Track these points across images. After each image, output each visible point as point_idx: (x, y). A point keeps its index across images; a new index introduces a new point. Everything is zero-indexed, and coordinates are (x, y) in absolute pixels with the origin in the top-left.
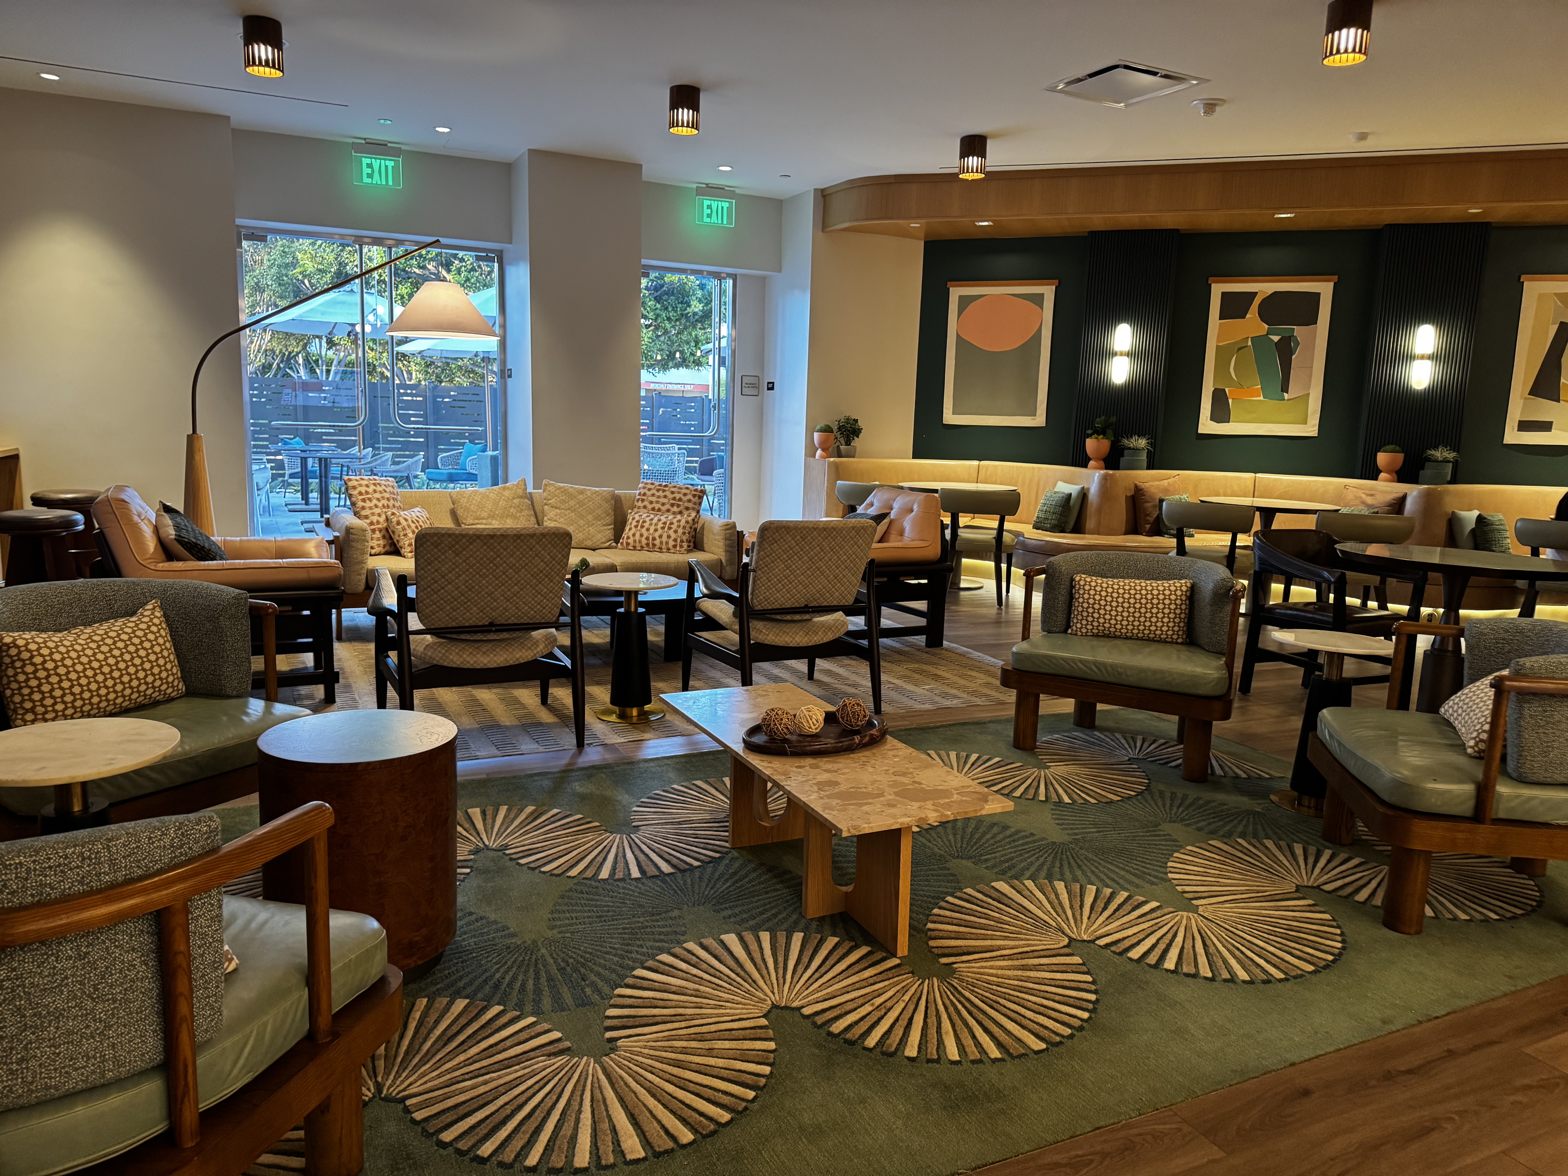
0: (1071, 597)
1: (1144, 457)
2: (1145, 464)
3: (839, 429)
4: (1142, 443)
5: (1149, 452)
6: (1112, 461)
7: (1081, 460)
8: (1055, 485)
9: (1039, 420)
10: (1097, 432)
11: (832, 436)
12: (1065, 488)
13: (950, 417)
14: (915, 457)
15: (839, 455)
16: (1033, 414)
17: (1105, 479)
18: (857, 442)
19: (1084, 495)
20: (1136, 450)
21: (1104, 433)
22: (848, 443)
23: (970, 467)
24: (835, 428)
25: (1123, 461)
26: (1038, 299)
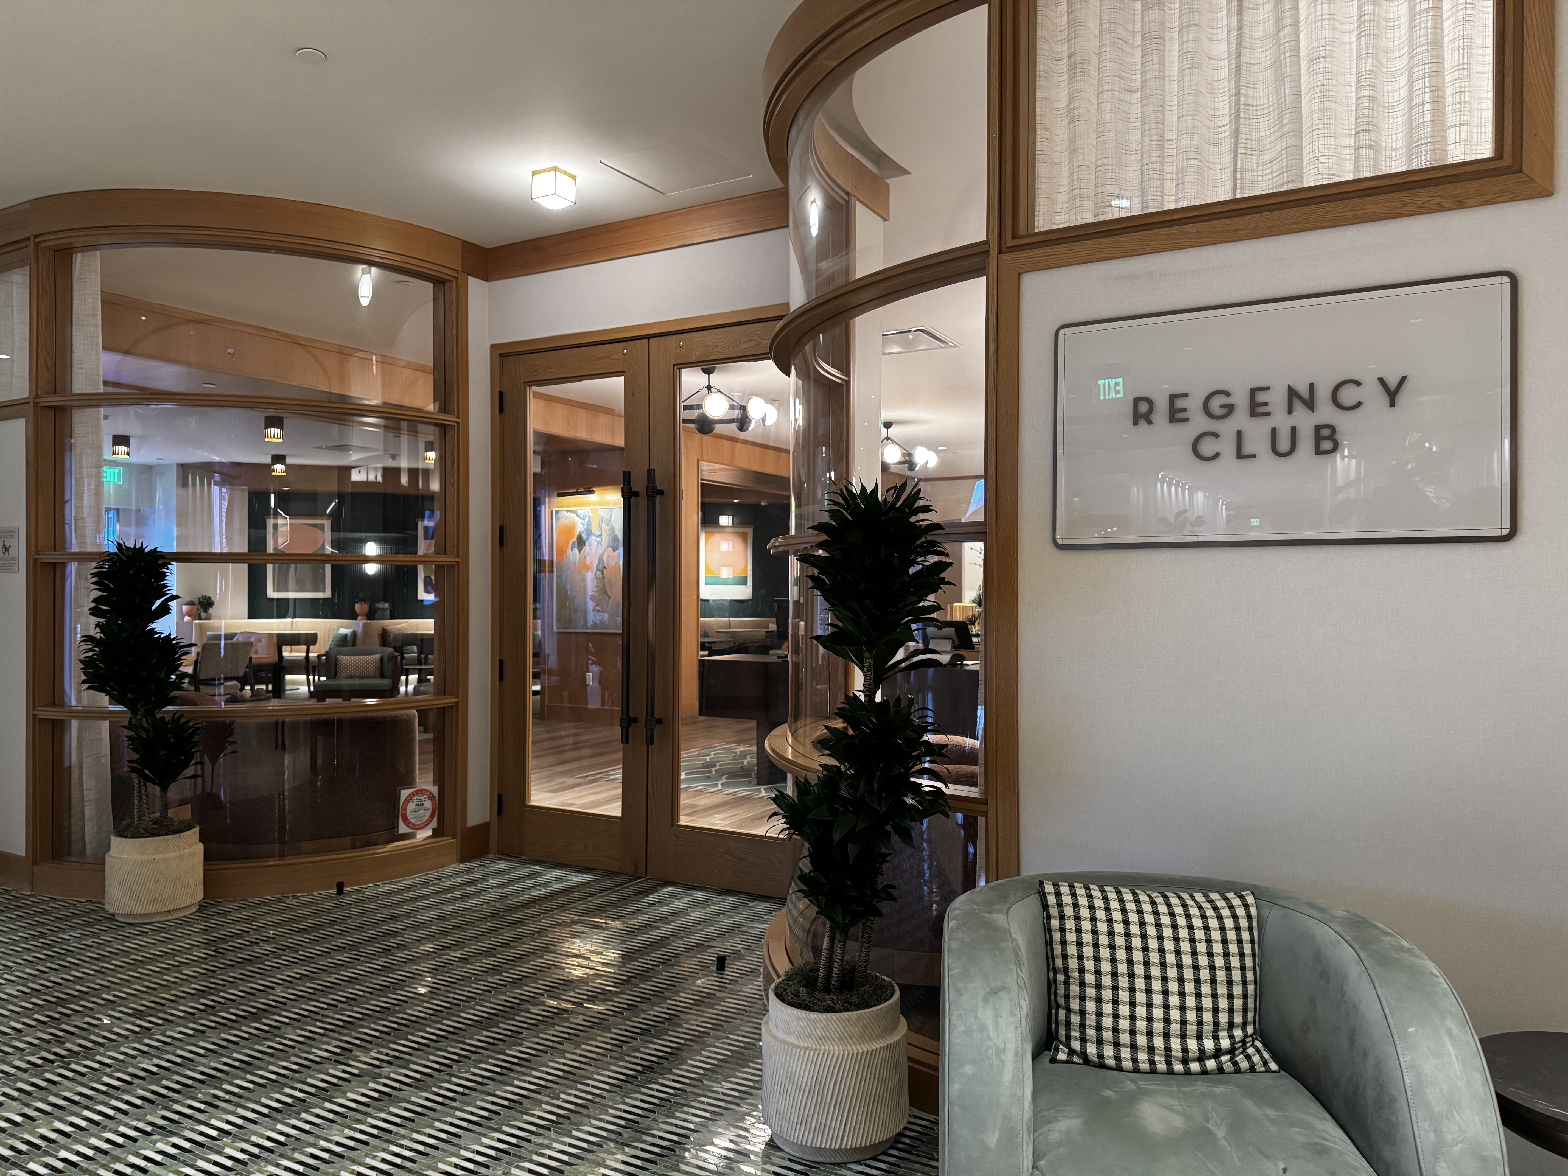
0: (336, 665)
1: (388, 613)
2: (388, 616)
3: (200, 603)
4: (387, 605)
5: (391, 611)
6: (371, 615)
7: (353, 616)
8: (338, 630)
9: (327, 594)
10: (362, 600)
11: (195, 607)
12: (343, 631)
13: (271, 594)
14: (249, 618)
15: (200, 619)
16: (324, 591)
17: (365, 625)
18: (211, 611)
19: (354, 634)
20: (384, 609)
21: (365, 602)
22: (206, 611)
23: (287, 623)
24: (197, 602)
25: (377, 616)
26: (321, 527)
